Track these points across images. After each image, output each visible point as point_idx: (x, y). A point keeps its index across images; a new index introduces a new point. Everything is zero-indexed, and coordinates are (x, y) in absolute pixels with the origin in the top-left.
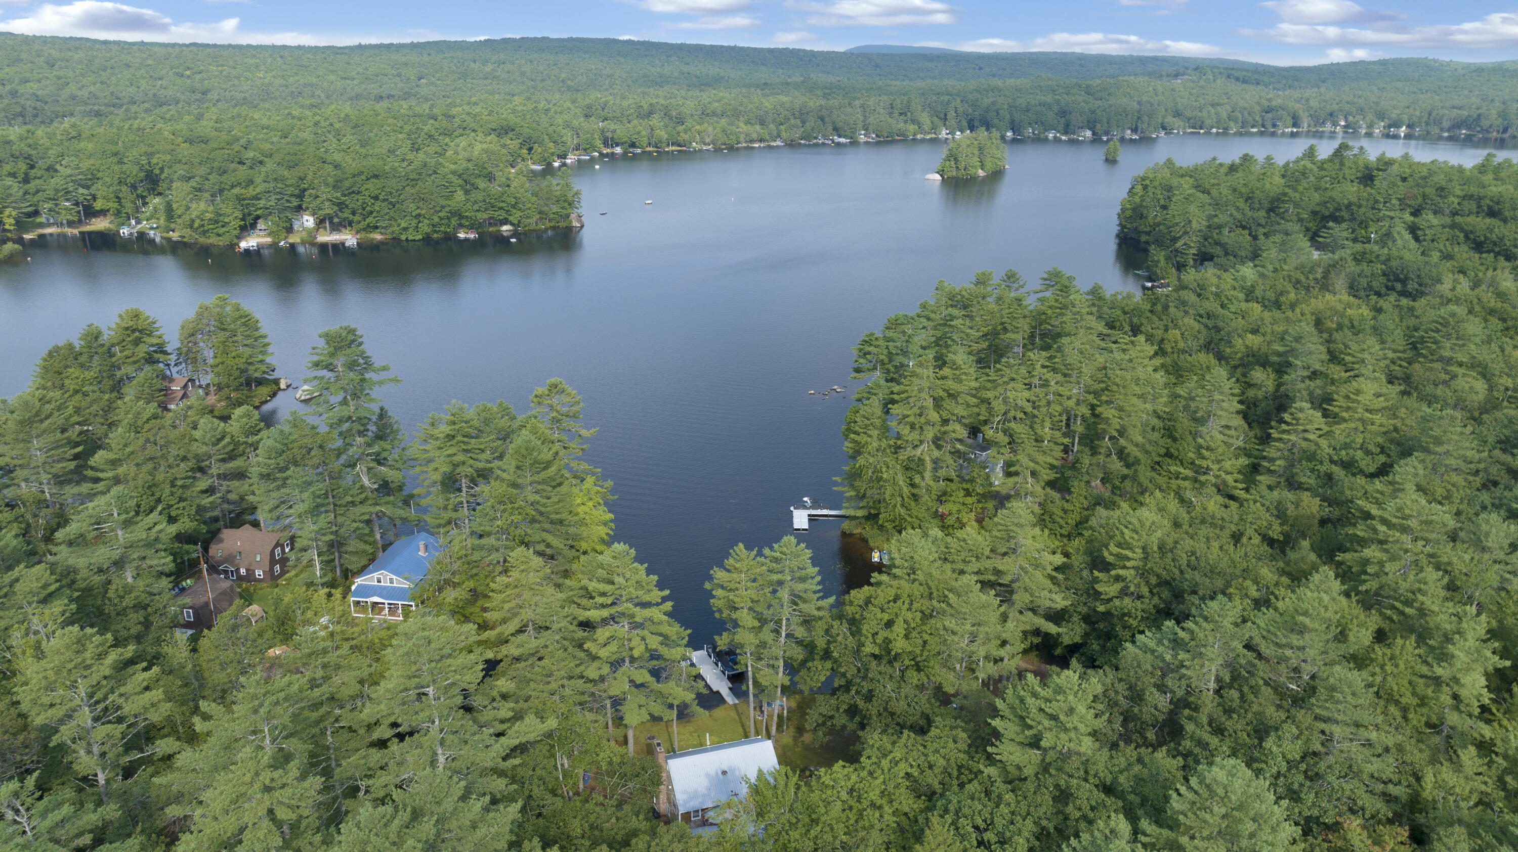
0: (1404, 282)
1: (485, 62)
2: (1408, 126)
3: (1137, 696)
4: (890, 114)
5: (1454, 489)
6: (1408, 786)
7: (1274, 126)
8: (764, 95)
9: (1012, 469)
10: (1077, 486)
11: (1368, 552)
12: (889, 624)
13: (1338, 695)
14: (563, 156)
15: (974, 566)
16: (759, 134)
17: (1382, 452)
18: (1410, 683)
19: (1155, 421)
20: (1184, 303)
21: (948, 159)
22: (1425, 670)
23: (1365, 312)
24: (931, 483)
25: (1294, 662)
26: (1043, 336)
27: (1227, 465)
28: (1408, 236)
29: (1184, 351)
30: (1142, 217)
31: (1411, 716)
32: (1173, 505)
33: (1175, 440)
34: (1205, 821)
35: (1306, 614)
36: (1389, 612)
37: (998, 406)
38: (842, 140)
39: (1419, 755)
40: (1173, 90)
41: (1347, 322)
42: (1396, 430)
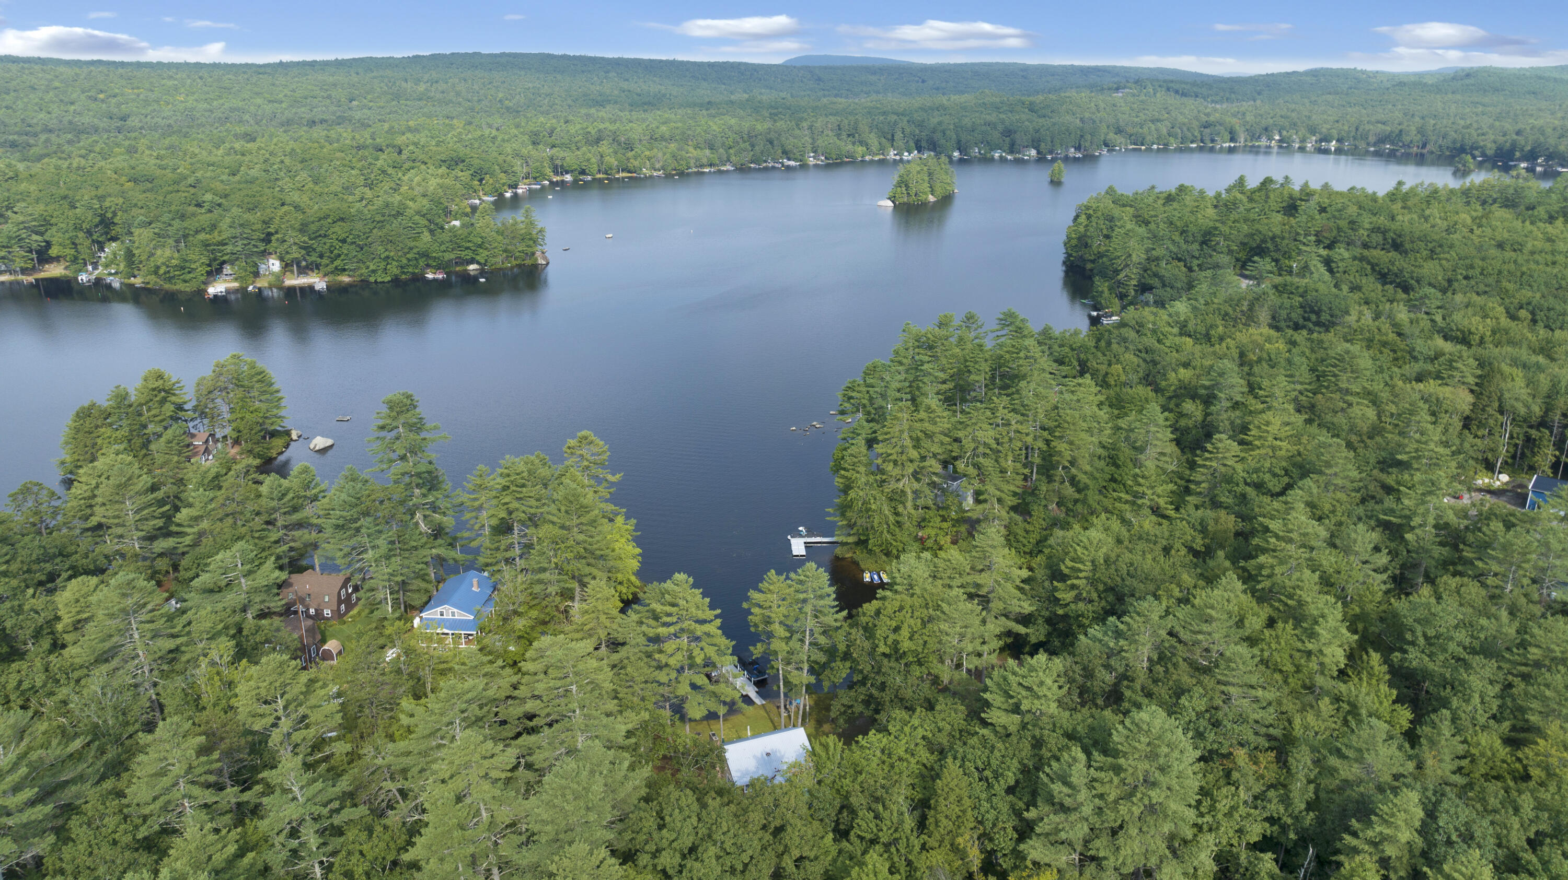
0: (1318, 313)
1: (418, 81)
2: (1338, 141)
3: (1088, 673)
4: (838, 136)
5: (1338, 505)
6: (1284, 729)
7: (1213, 141)
8: (709, 116)
9: (981, 498)
10: (1037, 511)
11: (1262, 559)
12: (897, 629)
13: (1233, 665)
14: (514, 186)
15: (958, 582)
16: (709, 159)
17: (1286, 474)
18: (1291, 657)
19: (1101, 451)
20: (1125, 340)
21: (899, 185)
22: (1299, 645)
23: (1281, 346)
24: (913, 512)
25: (1205, 645)
26: (1002, 376)
27: (1159, 490)
28: (1322, 269)
29: (1125, 384)
30: (1086, 245)
31: (1290, 680)
32: (1115, 525)
33: (1118, 467)
34: (1135, 748)
35: (1212, 607)
36: (1277, 604)
37: (969, 445)
38: (792, 163)
39: (1291, 706)
40: (1114, 105)
41: (1265, 356)
42: (1299, 454)
